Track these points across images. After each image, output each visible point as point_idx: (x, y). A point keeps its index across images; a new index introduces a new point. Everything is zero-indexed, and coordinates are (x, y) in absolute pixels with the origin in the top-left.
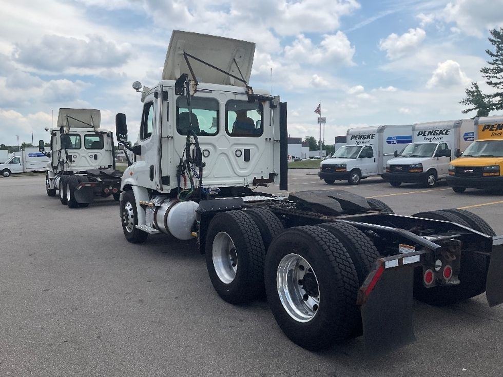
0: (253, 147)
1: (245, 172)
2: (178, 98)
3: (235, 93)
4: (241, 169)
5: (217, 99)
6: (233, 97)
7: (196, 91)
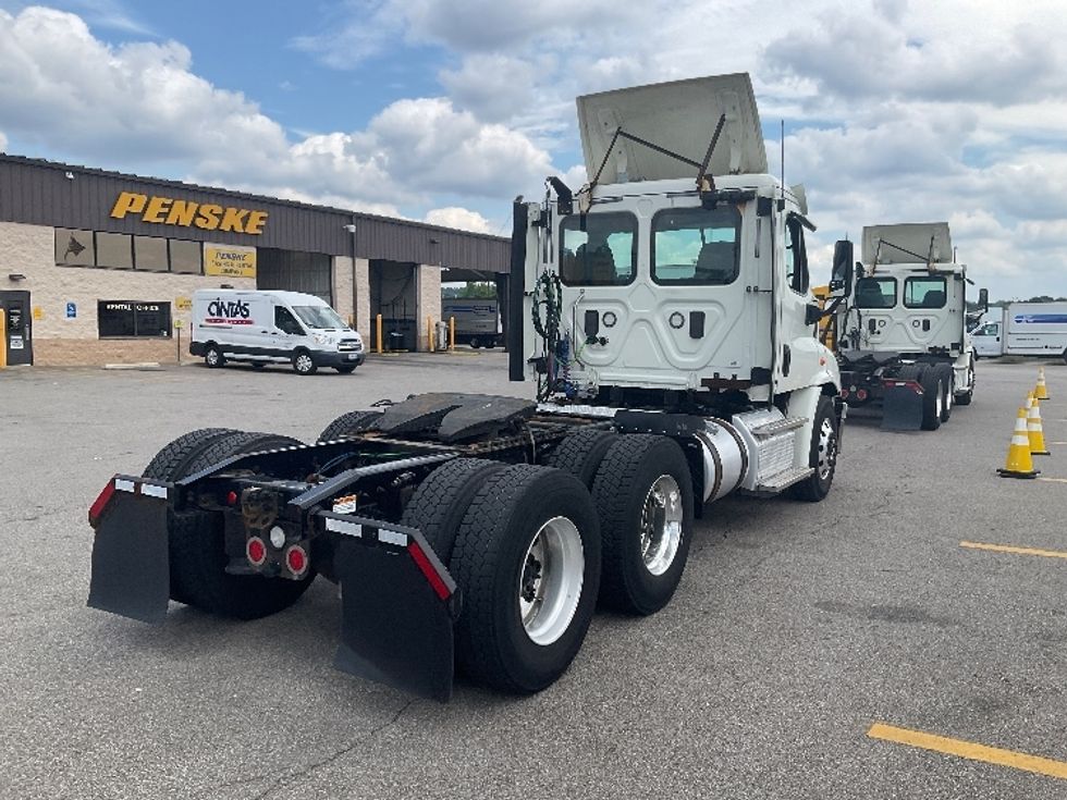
0: (715, 309)
1: (691, 360)
2: (563, 220)
3: (670, 195)
4: (682, 353)
5: (633, 211)
6: (667, 204)
7: (592, 203)
